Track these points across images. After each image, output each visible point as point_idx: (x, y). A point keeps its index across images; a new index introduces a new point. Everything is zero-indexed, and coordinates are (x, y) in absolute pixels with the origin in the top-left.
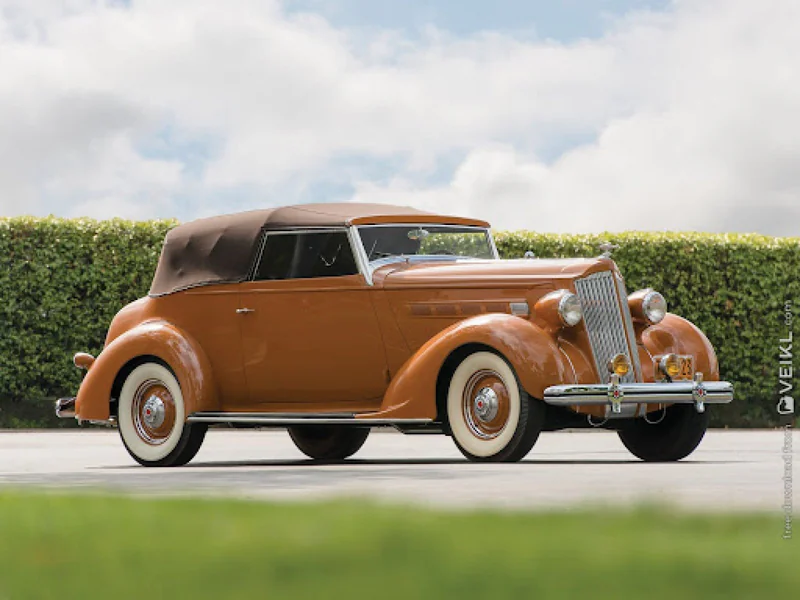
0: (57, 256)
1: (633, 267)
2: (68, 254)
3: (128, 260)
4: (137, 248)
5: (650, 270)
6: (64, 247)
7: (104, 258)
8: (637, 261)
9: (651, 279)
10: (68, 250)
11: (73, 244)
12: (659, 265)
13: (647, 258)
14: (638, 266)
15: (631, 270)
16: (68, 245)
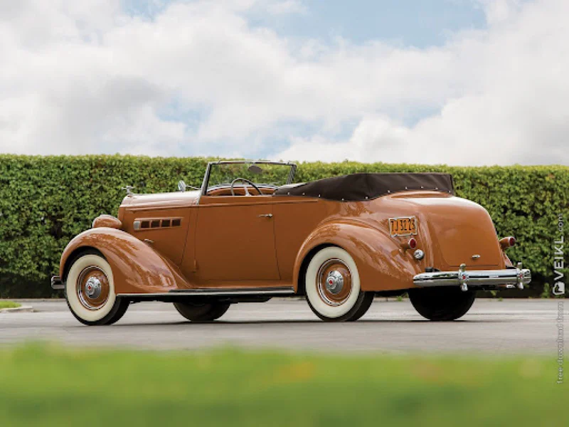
0: (122, 181)
1: (514, 189)
2: (129, 180)
3: (170, 183)
4: (176, 176)
5: (526, 191)
6: (126, 174)
7: (154, 182)
8: (516, 184)
9: (526, 197)
10: (129, 176)
11: (133, 173)
12: (532, 187)
13: (523, 182)
14: (517, 188)
15: (512, 191)
16: (130, 173)
